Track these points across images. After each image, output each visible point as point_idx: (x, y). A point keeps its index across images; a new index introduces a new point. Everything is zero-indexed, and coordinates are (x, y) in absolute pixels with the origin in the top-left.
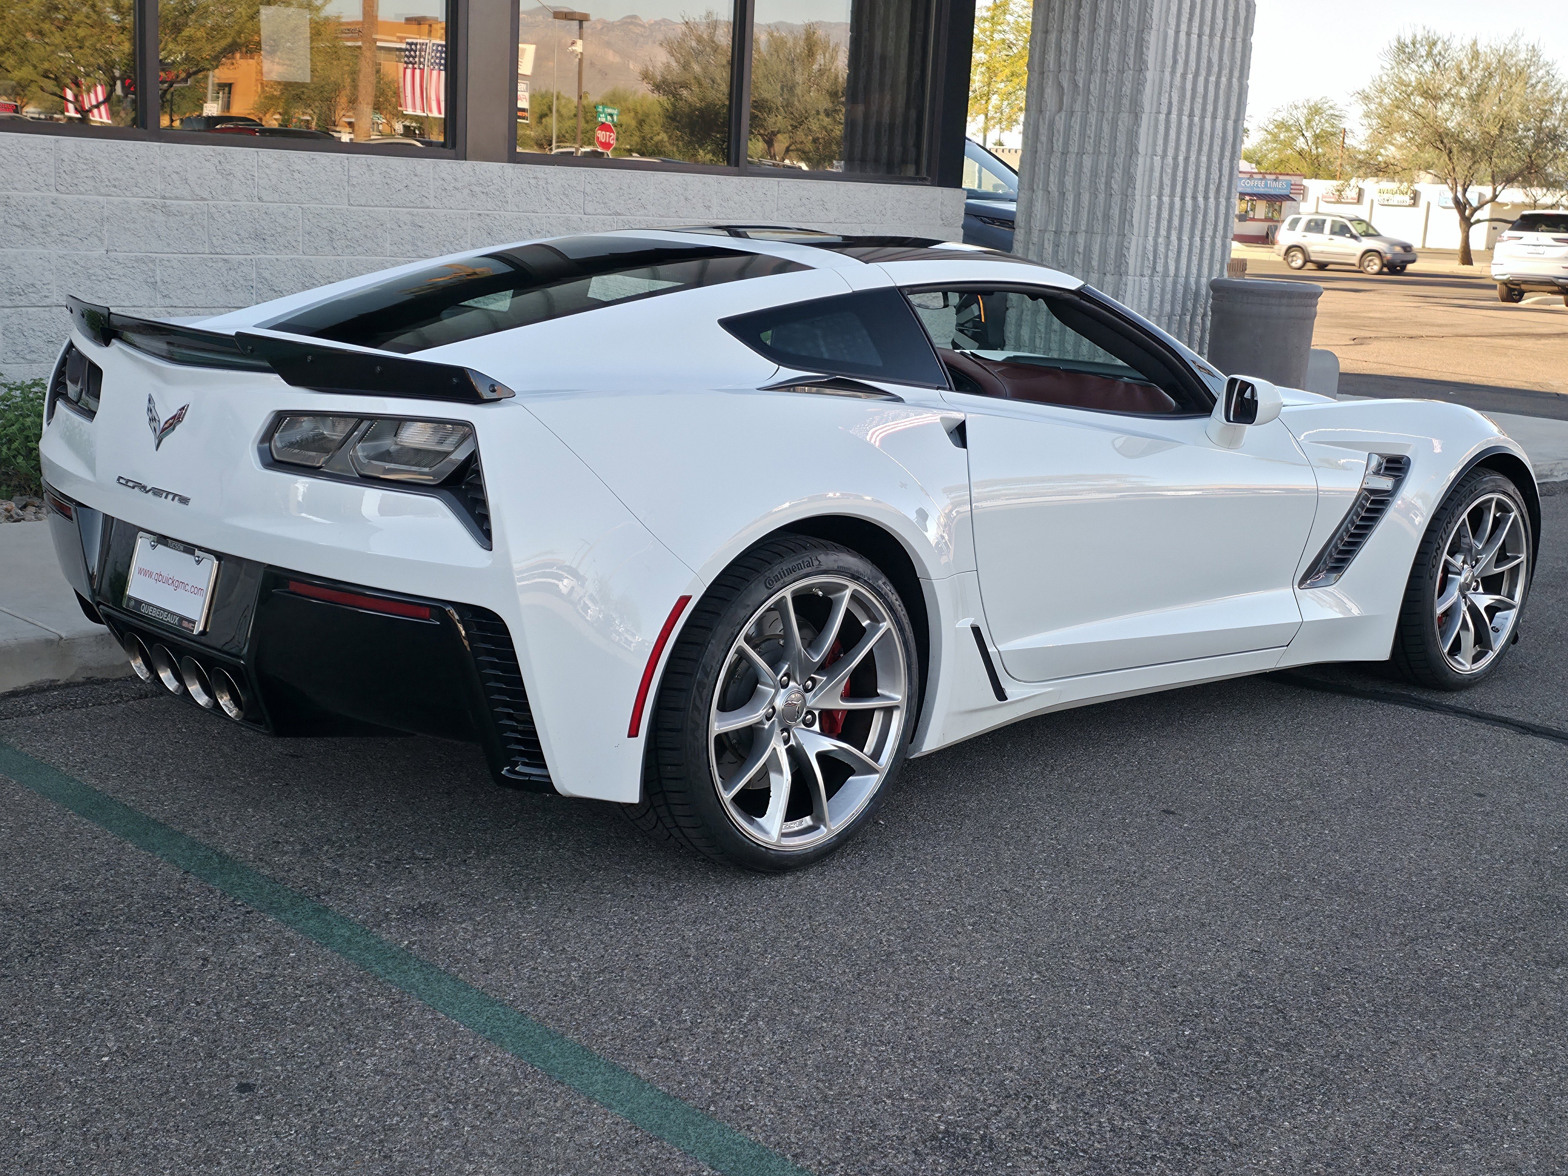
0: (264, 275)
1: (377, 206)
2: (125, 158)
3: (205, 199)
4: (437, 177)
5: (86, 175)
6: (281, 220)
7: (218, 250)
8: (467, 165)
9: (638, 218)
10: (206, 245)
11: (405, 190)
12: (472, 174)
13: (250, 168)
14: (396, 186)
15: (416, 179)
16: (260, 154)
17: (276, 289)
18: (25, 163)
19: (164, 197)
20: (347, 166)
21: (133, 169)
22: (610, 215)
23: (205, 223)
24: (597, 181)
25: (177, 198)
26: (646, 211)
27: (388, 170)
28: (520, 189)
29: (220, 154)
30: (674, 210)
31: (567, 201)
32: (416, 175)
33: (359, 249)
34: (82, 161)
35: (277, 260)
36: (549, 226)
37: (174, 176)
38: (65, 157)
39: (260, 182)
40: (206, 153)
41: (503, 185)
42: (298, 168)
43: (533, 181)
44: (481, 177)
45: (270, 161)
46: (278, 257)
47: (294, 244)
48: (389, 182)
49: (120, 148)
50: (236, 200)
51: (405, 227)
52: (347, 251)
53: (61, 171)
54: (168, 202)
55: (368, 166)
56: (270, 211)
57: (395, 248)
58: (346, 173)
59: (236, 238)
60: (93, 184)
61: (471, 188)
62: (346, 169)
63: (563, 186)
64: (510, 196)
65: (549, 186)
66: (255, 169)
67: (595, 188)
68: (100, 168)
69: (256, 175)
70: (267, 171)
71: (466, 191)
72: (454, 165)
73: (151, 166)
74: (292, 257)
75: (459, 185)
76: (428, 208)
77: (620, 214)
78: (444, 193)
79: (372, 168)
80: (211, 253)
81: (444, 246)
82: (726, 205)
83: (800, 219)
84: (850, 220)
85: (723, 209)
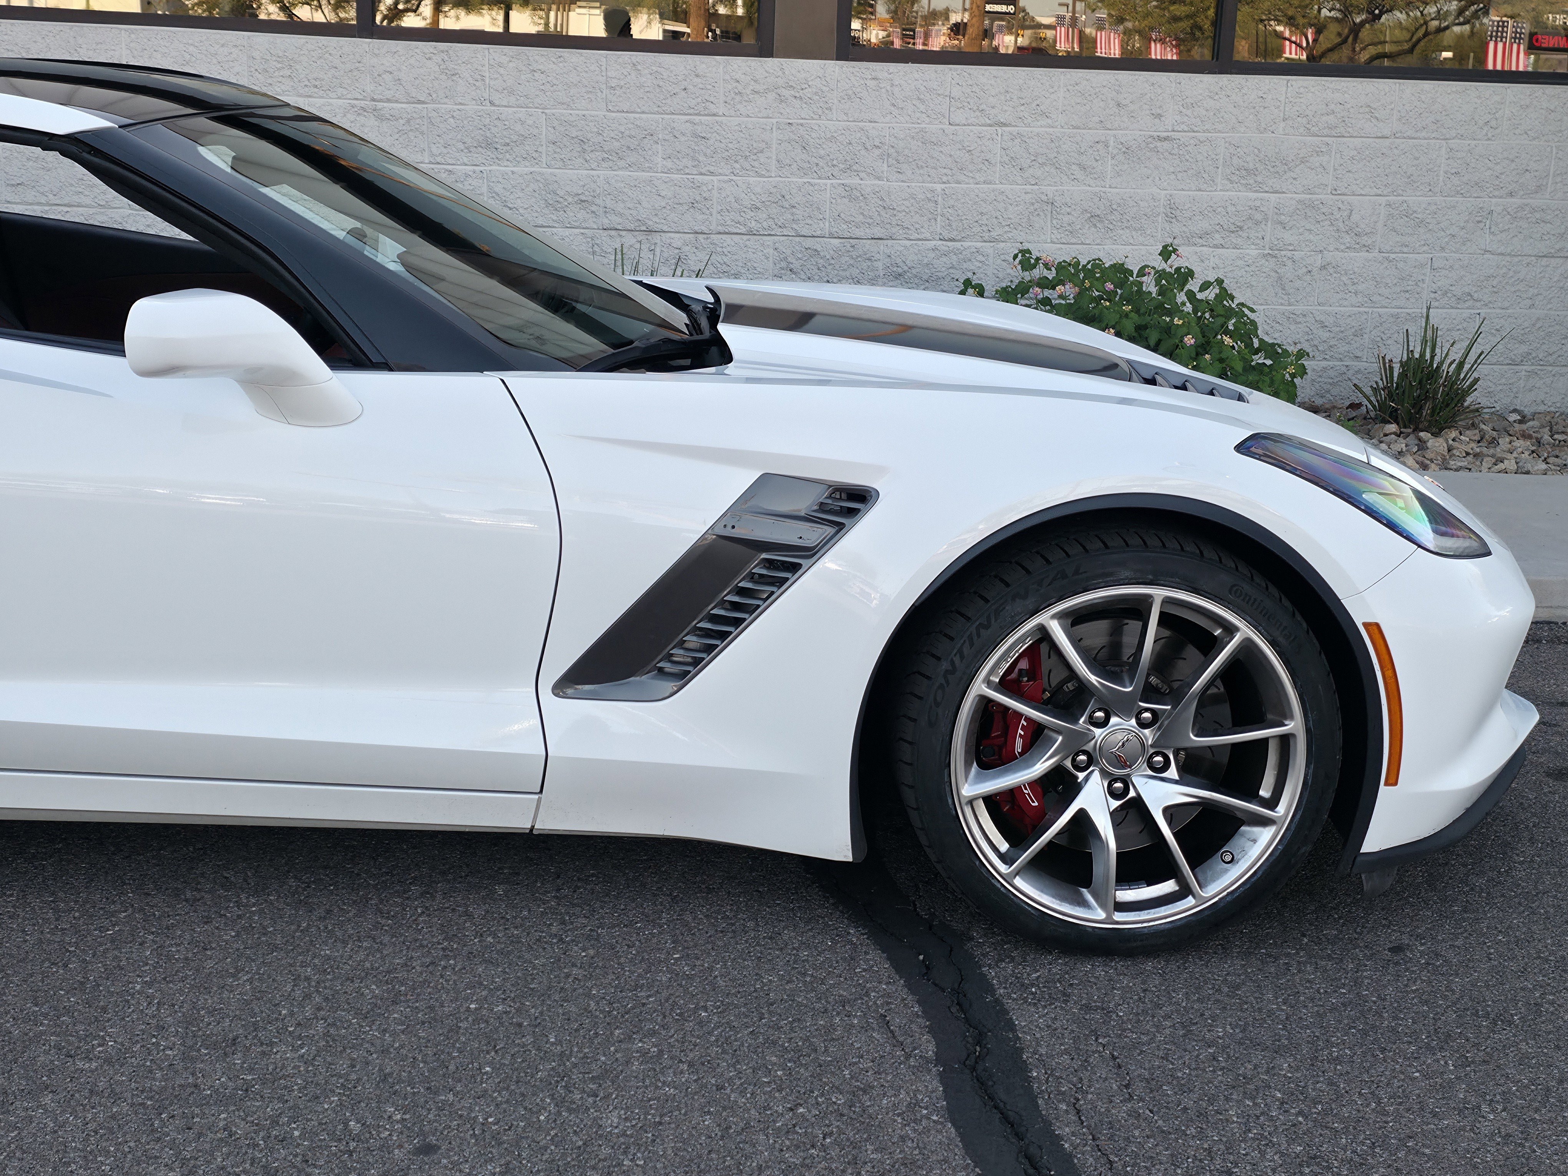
0: (497, 189)
1: (643, 112)
2: (327, 55)
3: (423, 103)
4: (728, 77)
5: (281, 74)
6: (518, 127)
7: (439, 159)
8: (771, 63)
9: (1036, 130)
10: (426, 154)
11: (683, 93)
12: (780, 73)
13: (480, 68)
14: (670, 89)
15: (699, 80)
16: (491, 51)
17: (510, 206)
18: (215, 61)
19: (373, 100)
20: (604, 64)
21: (336, 68)
22: (990, 126)
23: (424, 128)
24: (970, 82)
25: (388, 101)
26: (1049, 121)
27: (659, 69)
28: (850, 92)
29: (443, 52)
30: (1096, 119)
31: (922, 108)
32: (697, 76)
33: (621, 163)
34: (274, 58)
35: (513, 173)
36: (892, 139)
37: (387, 77)
38: (256, 54)
39: (492, 83)
40: (426, 51)
41: (824, 88)
42: (541, 67)
43: (872, 84)
44: (791, 77)
45: (504, 60)
46: (515, 169)
47: (535, 155)
48: (661, 84)
49: (320, 45)
50: (461, 104)
51: (683, 139)
52: (604, 165)
53: (252, 69)
54: (380, 105)
55: (634, 65)
56: (503, 117)
57: (669, 164)
58: (604, 74)
59: (462, 146)
60: (292, 84)
61: (779, 91)
62: (603, 68)
63: (918, 90)
64: (836, 101)
65: (896, 90)
66: (486, 68)
67: (968, 91)
68: (298, 67)
69: (487, 75)
70: (502, 71)
71: (771, 96)
72: (753, 64)
73: (357, 65)
74: (532, 169)
75: (758, 87)
76: (714, 115)
77: (1005, 125)
78: (738, 98)
79: (639, 67)
80: (431, 163)
81: (736, 162)
82: (1189, 112)
83: (1326, 132)
84: (1424, 134)
85: (1185, 119)
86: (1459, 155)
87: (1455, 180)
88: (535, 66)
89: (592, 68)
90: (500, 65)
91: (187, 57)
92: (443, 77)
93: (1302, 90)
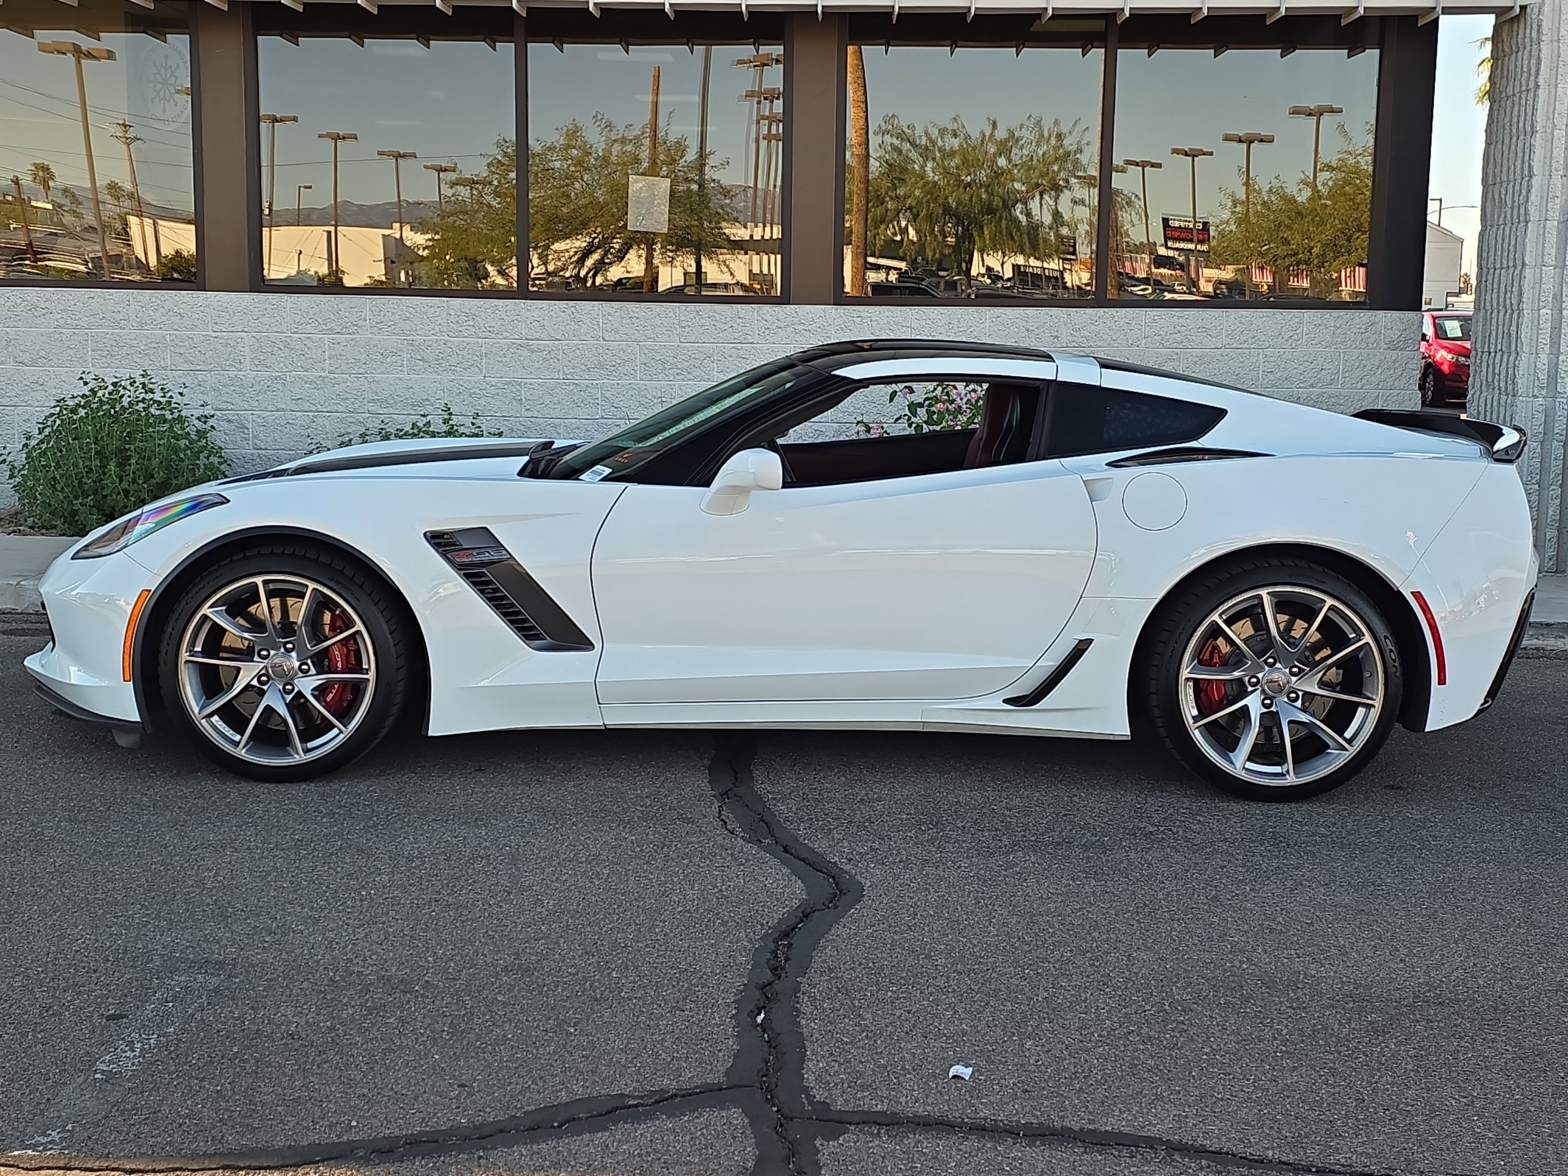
0: (607, 395)
1: (704, 343)
2: (497, 311)
3: (559, 340)
4: (759, 318)
5: (468, 324)
6: (621, 354)
7: (569, 377)
8: (788, 308)
10: (561, 373)
11: (730, 329)
12: (794, 315)
13: (596, 316)
14: (722, 327)
15: (740, 320)
16: (604, 306)
17: (616, 406)
19: (527, 339)
20: (677, 312)
21: (503, 319)
23: (560, 357)
24: (924, 318)
25: (537, 340)
27: (714, 314)
28: (843, 326)
29: (572, 307)
32: (739, 318)
33: (689, 376)
34: (463, 314)
35: (618, 384)
37: (536, 324)
38: (452, 312)
39: (604, 326)
40: (562, 307)
41: (825, 324)
42: (636, 315)
43: (857, 320)
44: (802, 317)
45: (612, 311)
46: (619, 382)
47: (633, 372)
48: (715, 323)
50: (584, 340)
51: (730, 359)
52: (678, 377)
53: (449, 322)
54: (531, 342)
55: (698, 312)
56: (611, 348)
58: (677, 318)
59: (584, 368)
60: (474, 330)
61: (795, 326)
62: (677, 315)
63: (889, 323)
64: (833, 332)
65: (874, 324)
66: (600, 317)
67: (923, 323)
68: (478, 319)
70: (610, 318)
71: (790, 330)
72: (777, 309)
73: (517, 316)
74: (631, 382)
75: (780, 324)
76: (751, 343)
78: (767, 332)
79: (701, 313)
80: (564, 379)
82: (1077, 334)
83: (1175, 345)
84: (1245, 346)
85: (1075, 339)
86: (1272, 359)
87: (1271, 377)
88: (632, 314)
89: (670, 314)
90: (609, 314)
91: (408, 314)
92: (573, 323)
93: (1156, 317)
